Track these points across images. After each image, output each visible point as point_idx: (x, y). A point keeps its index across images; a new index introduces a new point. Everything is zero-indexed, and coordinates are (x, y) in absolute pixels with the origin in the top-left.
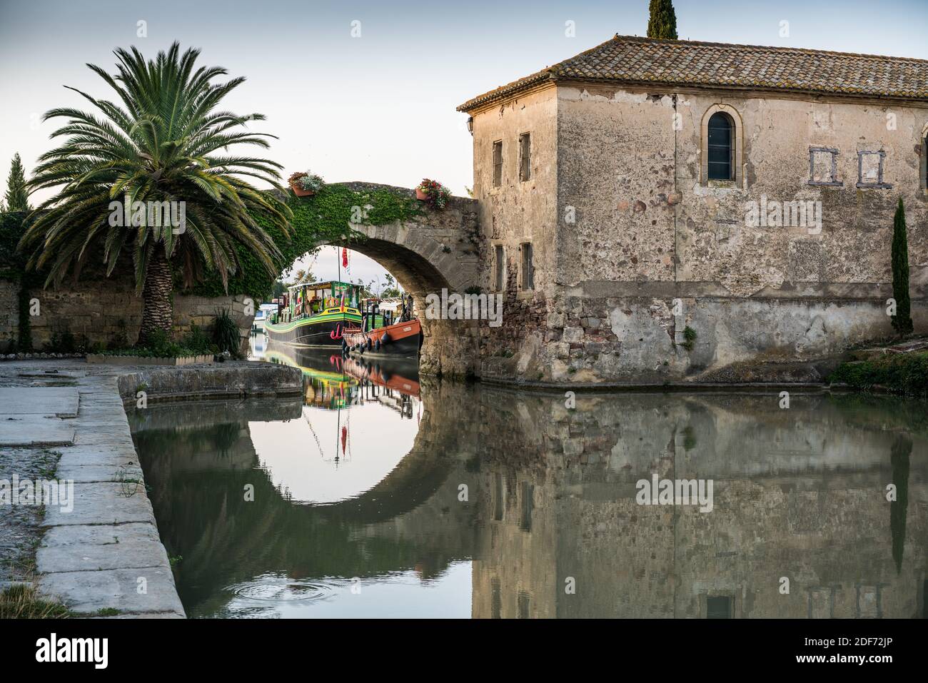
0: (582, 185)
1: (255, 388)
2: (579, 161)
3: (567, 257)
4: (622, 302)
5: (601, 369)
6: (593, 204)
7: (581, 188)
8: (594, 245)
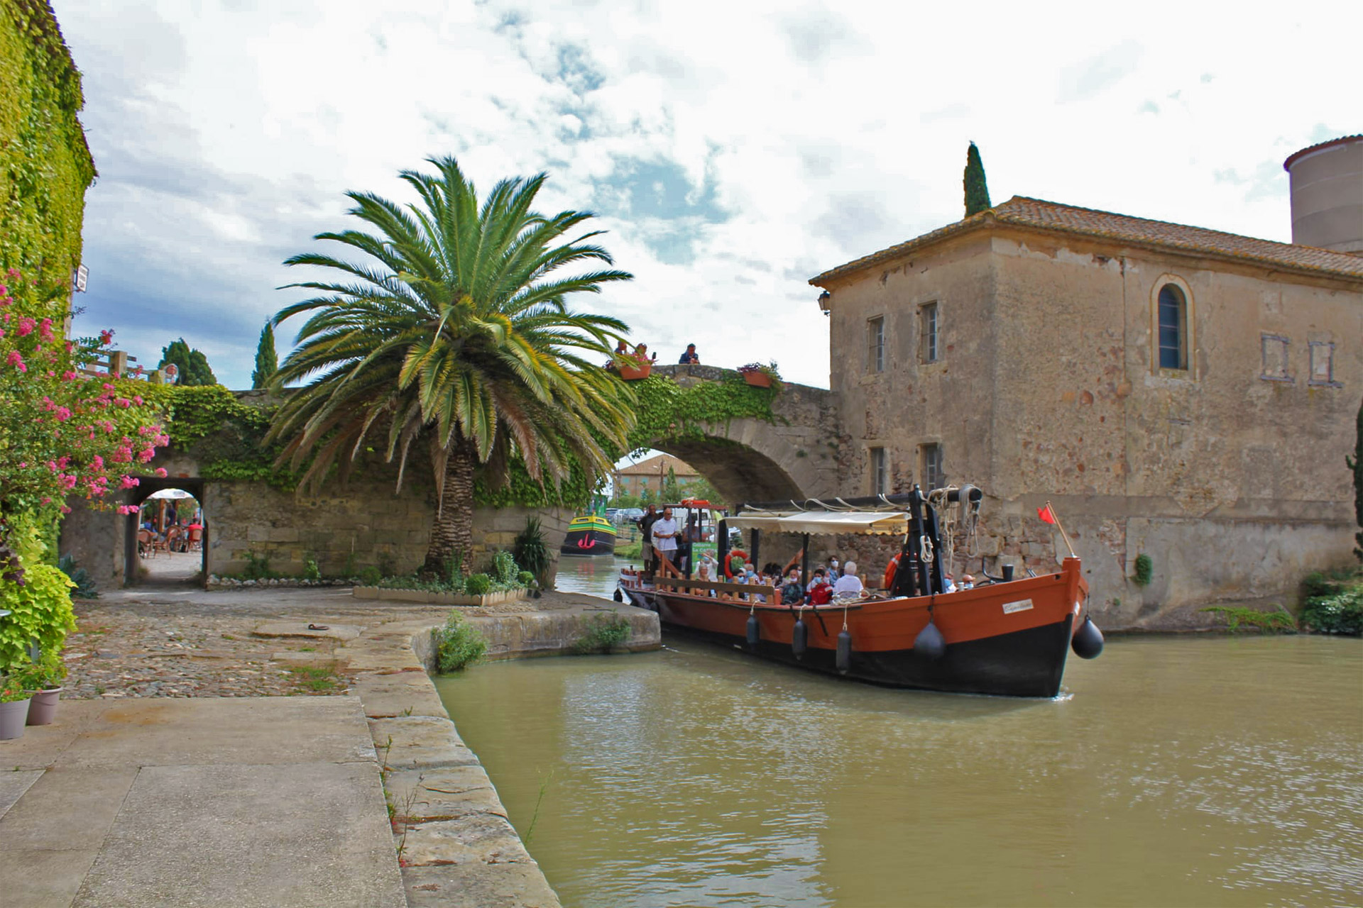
3: (1004, 461)
4: (1068, 523)
6: (1034, 392)
7: (1020, 370)
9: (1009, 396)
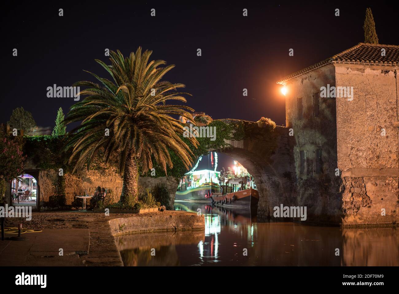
0: (349, 118)
1: (181, 225)
2: (347, 105)
3: (342, 155)
4: (371, 179)
5: (362, 215)
6: (355, 127)
7: (349, 119)
8: (356, 149)
9: (343, 129)
